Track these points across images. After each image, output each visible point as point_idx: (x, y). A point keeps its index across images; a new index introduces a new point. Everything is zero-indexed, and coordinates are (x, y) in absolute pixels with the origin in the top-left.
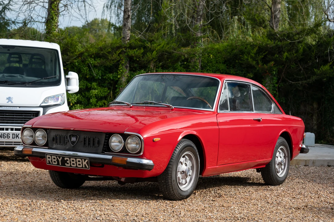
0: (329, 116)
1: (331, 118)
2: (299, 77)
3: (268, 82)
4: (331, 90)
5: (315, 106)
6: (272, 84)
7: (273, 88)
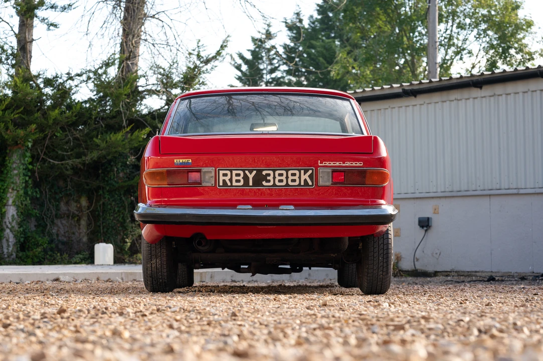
0: (112, 218)
1: (115, 221)
2: (65, 153)
3: (16, 162)
4: (114, 175)
5: (84, 202)
6: (23, 164)
7: (24, 171)
